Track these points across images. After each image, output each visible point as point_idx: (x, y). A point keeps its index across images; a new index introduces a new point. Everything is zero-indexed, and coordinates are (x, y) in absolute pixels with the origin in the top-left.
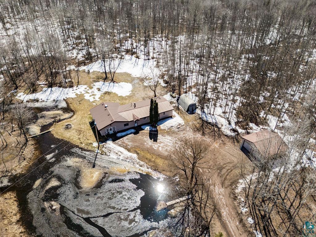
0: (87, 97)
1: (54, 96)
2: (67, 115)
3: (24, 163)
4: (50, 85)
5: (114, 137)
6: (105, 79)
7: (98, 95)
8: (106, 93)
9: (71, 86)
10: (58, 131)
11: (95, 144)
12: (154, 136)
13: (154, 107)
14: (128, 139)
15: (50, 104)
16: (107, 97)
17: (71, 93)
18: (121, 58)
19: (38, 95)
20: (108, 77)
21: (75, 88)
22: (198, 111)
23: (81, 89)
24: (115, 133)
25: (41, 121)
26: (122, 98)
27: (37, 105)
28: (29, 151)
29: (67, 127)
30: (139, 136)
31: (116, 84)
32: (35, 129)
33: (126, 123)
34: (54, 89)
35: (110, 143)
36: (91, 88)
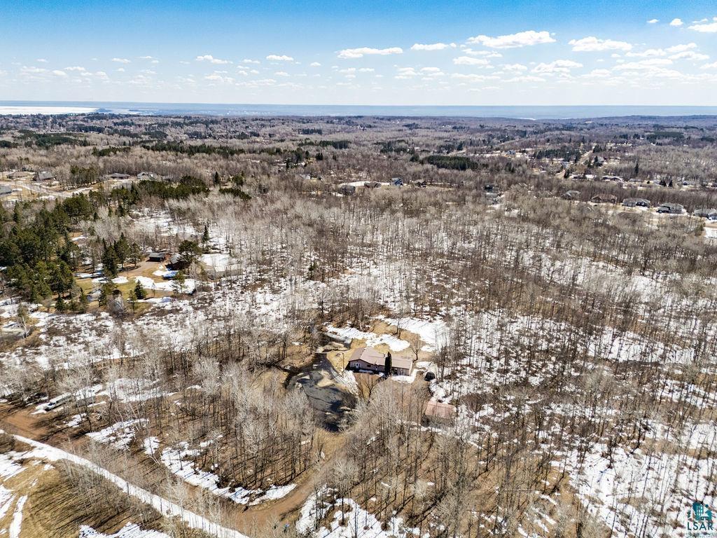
0: (368, 342)
1: (347, 335)
2: (345, 349)
3: (302, 364)
4: (352, 326)
5: (356, 370)
6: (395, 334)
7: (378, 342)
8: (385, 344)
9: (365, 331)
10: (331, 356)
11: (343, 370)
12: (381, 380)
14: (364, 376)
15: (341, 338)
16: (380, 347)
17: (361, 336)
19: (339, 331)
20: (398, 333)
21: (367, 333)
23: (369, 335)
24: (360, 368)
25: (327, 347)
27: (334, 336)
28: (308, 359)
29: (338, 355)
31: (398, 340)
32: (320, 350)
33: (369, 365)
34: (353, 329)
35: (351, 372)
36: (377, 337)
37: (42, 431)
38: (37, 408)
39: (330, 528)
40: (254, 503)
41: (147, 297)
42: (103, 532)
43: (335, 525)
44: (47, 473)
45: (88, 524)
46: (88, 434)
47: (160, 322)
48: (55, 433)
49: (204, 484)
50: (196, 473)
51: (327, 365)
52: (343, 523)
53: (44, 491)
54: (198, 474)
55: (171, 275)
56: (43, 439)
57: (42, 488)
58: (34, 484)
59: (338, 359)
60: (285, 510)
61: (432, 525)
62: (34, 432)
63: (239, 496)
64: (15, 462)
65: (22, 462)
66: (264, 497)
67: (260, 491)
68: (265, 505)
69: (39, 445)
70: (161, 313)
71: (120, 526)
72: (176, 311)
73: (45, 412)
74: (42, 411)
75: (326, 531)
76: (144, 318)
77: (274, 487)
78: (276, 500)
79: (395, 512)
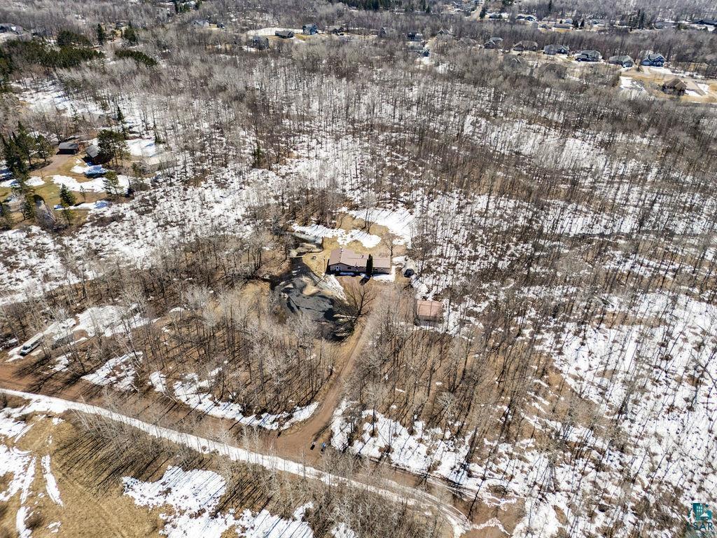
0: (339, 240)
1: (316, 233)
2: (318, 250)
3: (280, 271)
4: (318, 223)
5: (337, 274)
6: (363, 228)
7: (349, 240)
8: (356, 241)
9: (333, 228)
10: (306, 259)
11: (323, 274)
12: (364, 281)
13: (370, 261)
14: (347, 279)
15: (311, 238)
16: (354, 244)
17: (330, 233)
18: (394, 210)
19: (306, 229)
20: (366, 227)
21: (335, 230)
22: (413, 277)
23: (338, 232)
24: (340, 271)
25: (300, 249)
26: (364, 248)
27: (303, 236)
28: (285, 265)
29: (313, 258)
30: (354, 279)
31: (369, 235)
32: (294, 253)
33: (350, 267)
34: (320, 226)
35: (332, 276)
36: (347, 233)
37: (29, 380)
38: (10, 353)
39: (362, 440)
40: (285, 427)
41: (77, 202)
42: (147, 480)
43: (366, 436)
44: (59, 429)
45: (128, 475)
46: (83, 377)
47: (105, 234)
48: (45, 381)
49: (229, 416)
50: (217, 405)
51: (306, 271)
52: (373, 434)
53: (65, 448)
54: (219, 405)
55: (94, 172)
56: (36, 389)
57: (62, 445)
58: (50, 442)
59: (315, 262)
60: (317, 430)
61: (450, 423)
62: (20, 382)
63: (268, 422)
64: (16, 420)
65: (25, 419)
66: (293, 420)
67: (285, 414)
68: (296, 428)
69: (34, 397)
70: (102, 222)
71: (162, 471)
72: (118, 218)
73: (22, 357)
74: (17, 357)
75: (361, 444)
76: (83, 230)
77: (298, 408)
78: (305, 421)
79: (416, 417)
